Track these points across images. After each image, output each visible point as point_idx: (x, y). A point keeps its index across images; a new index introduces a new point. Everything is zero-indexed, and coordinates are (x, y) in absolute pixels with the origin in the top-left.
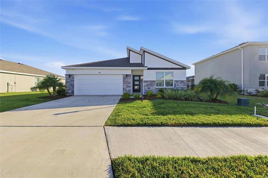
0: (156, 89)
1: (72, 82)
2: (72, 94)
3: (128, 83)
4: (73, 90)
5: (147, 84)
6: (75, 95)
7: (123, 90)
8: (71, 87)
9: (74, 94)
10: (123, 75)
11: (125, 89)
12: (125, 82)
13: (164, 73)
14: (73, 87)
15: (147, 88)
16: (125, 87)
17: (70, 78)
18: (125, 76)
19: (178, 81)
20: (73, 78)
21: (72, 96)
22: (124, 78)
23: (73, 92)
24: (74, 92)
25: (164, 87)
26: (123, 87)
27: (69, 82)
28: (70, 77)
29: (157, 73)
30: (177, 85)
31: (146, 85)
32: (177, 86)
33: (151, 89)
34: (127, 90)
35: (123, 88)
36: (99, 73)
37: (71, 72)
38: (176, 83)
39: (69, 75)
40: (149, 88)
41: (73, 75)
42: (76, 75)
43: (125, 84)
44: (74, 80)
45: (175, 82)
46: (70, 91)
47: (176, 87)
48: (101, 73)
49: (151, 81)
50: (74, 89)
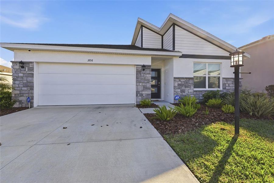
0: (195, 93)
1: (29, 79)
2: (28, 105)
3: (146, 81)
4: (31, 95)
5: (180, 83)
6: (35, 105)
7: (137, 96)
8: (26, 89)
9: (32, 103)
10: (137, 65)
11: (141, 92)
12: (139, 80)
13: (207, 64)
14: (32, 88)
15: (179, 90)
16: (141, 89)
17: (22, 69)
18: (140, 68)
19: (229, 78)
20: (32, 69)
21: (28, 108)
22: (138, 72)
23: (30, 100)
24: (33, 99)
25: (207, 89)
26: (137, 88)
27: (22, 77)
28: (23, 67)
29: (195, 64)
30: (227, 85)
31: (179, 85)
32: (227, 88)
33: (186, 92)
34: (144, 95)
35: (137, 92)
36: (89, 60)
37: (26, 57)
38: (226, 82)
39: (21, 63)
40: (183, 91)
41: (32, 63)
42: (38, 63)
43: (141, 84)
44: (33, 74)
45: (225, 80)
46: (23, 99)
47: (225, 88)
48: (92, 61)
49: (186, 78)
50: (32, 93)
